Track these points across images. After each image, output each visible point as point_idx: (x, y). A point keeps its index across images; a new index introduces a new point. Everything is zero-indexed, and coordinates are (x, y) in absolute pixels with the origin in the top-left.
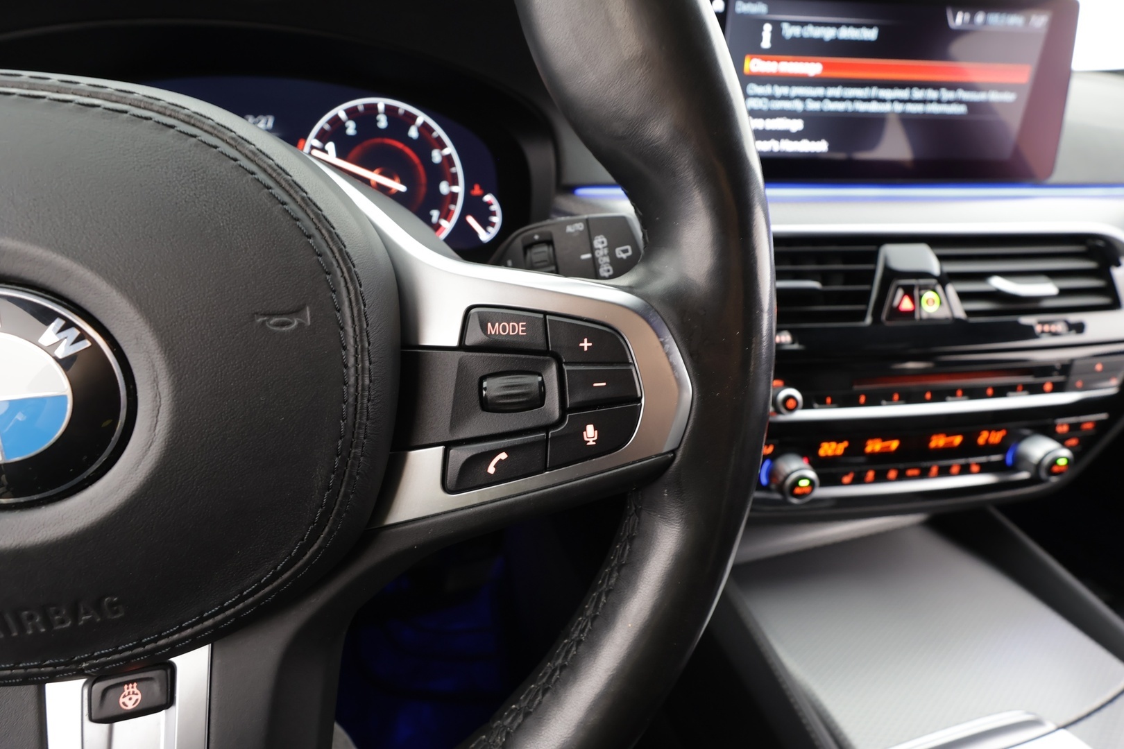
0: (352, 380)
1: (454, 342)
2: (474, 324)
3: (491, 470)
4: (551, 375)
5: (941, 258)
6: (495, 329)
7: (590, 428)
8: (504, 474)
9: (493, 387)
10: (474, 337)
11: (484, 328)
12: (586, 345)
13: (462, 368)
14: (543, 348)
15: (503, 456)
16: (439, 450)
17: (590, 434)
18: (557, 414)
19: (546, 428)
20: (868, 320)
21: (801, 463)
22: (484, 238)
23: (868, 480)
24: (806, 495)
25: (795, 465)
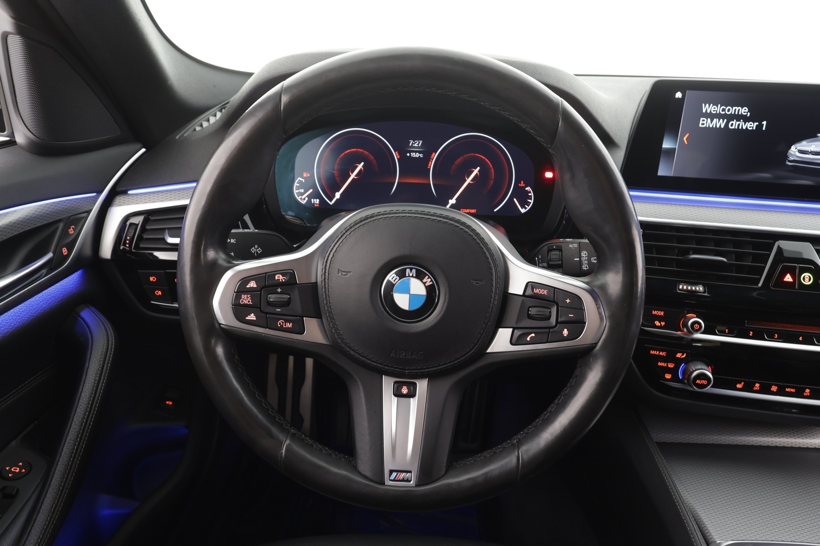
0: (492, 302)
1: (521, 293)
2: (529, 288)
3: (528, 339)
4: (554, 310)
6: (536, 291)
7: (566, 330)
8: (533, 341)
9: (533, 311)
10: (529, 292)
11: (533, 291)
12: (568, 301)
13: (523, 302)
14: (552, 299)
15: (533, 335)
16: (510, 330)
17: (565, 332)
18: (554, 324)
19: (550, 328)
20: (760, 285)
21: (705, 367)
22: (523, 211)
23: (755, 389)
24: (704, 386)
25: (700, 367)
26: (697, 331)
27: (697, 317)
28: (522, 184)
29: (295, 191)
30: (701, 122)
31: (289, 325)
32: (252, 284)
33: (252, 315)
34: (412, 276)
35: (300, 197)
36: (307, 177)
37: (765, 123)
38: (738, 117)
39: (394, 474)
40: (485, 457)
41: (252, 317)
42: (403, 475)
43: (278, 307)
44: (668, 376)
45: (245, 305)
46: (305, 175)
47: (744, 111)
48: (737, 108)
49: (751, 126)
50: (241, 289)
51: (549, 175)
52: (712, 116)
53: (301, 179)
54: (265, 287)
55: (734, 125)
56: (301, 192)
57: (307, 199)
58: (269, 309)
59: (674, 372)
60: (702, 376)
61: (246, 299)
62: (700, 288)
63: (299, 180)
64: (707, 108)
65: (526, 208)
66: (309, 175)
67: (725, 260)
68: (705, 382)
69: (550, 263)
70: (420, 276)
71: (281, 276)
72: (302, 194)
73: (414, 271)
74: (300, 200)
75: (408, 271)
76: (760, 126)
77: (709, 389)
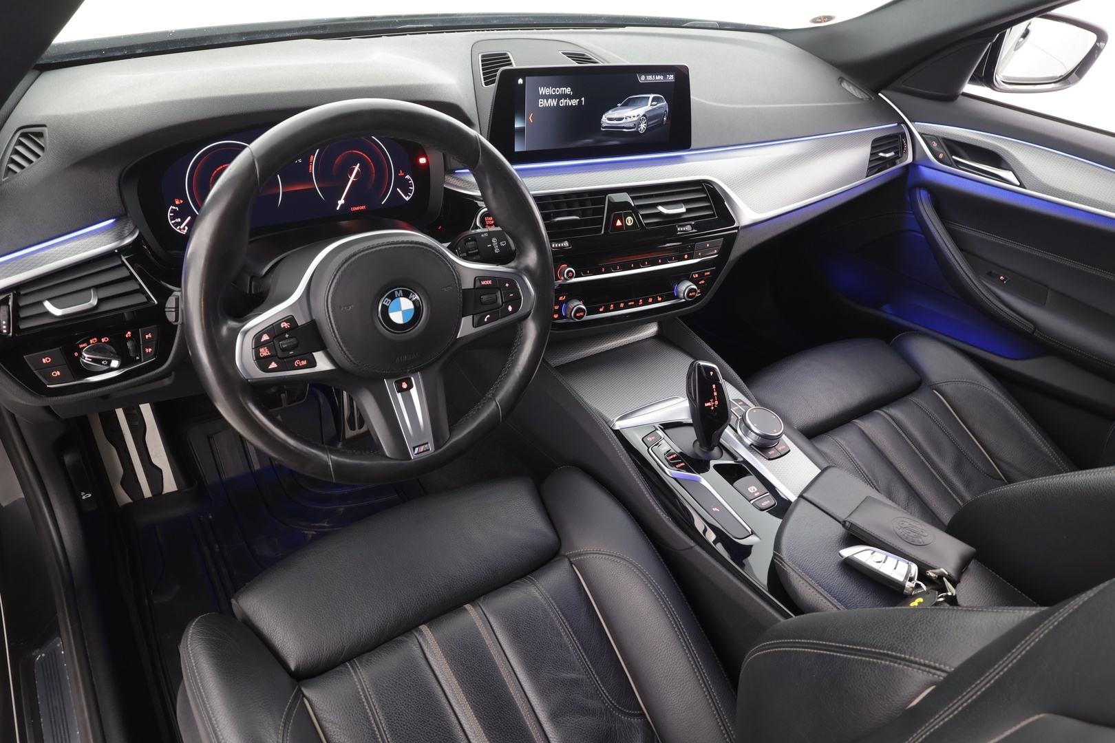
1: (472, 287)
2: (477, 282)
3: (486, 320)
4: (499, 294)
5: (633, 198)
6: (483, 283)
8: (490, 321)
9: (484, 298)
10: (478, 284)
11: (480, 283)
12: (507, 285)
13: (475, 294)
14: (496, 286)
15: (488, 316)
16: (471, 317)
17: (510, 308)
18: (501, 304)
19: (499, 308)
20: (603, 232)
21: (579, 303)
22: (407, 199)
23: (611, 309)
24: (582, 317)
25: (576, 304)
26: (571, 278)
27: (569, 266)
28: (401, 174)
29: (171, 223)
30: (540, 103)
31: (304, 363)
32: (265, 337)
33: (273, 363)
34: (401, 296)
35: (178, 228)
36: (181, 204)
37: (583, 99)
38: (565, 96)
39: (417, 449)
40: (472, 414)
41: (273, 365)
42: (422, 449)
43: (291, 351)
44: (556, 316)
45: (265, 357)
46: (177, 202)
47: (568, 91)
48: (563, 89)
49: (574, 102)
50: (258, 344)
51: (422, 160)
52: (547, 97)
53: (174, 208)
54: (276, 336)
55: (563, 102)
56: (179, 222)
57: (186, 228)
58: (285, 354)
59: (559, 312)
60: (579, 310)
61: (264, 352)
62: (566, 244)
63: (172, 209)
64: (543, 91)
65: (409, 196)
66: (182, 201)
67: (578, 218)
68: (582, 314)
69: (469, 252)
70: (406, 295)
71: (285, 323)
72: (180, 224)
73: (401, 291)
74: (179, 231)
75: (396, 292)
76: (580, 102)
77: (586, 318)
